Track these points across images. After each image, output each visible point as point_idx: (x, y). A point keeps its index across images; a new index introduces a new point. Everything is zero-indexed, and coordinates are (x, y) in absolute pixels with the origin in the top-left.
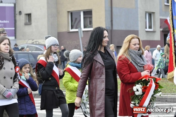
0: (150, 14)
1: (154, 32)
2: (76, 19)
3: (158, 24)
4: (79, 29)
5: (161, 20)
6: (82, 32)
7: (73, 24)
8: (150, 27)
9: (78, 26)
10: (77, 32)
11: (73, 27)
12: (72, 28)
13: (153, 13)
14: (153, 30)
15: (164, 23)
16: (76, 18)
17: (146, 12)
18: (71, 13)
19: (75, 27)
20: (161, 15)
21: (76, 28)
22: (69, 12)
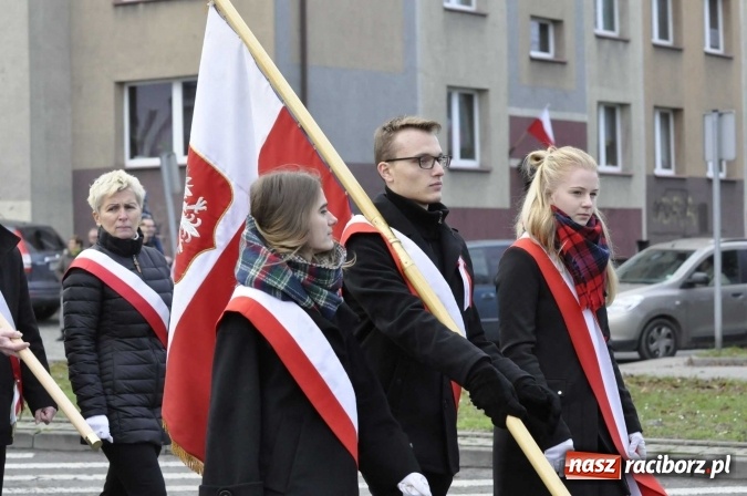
0: (468, 99)
1: (483, 172)
2: (152, 115)
3: (501, 137)
4: (164, 157)
5: (514, 120)
6: (176, 172)
7: (138, 137)
8: (467, 153)
9: (159, 147)
10: (156, 170)
11: (139, 149)
12: (134, 154)
13: (482, 92)
14: (481, 165)
15: (525, 134)
16: (153, 108)
17: (451, 89)
18: (133, 91)
19: (147, 149)
20: (513, 99)
21: (153, 154)
22: (120, 84)
